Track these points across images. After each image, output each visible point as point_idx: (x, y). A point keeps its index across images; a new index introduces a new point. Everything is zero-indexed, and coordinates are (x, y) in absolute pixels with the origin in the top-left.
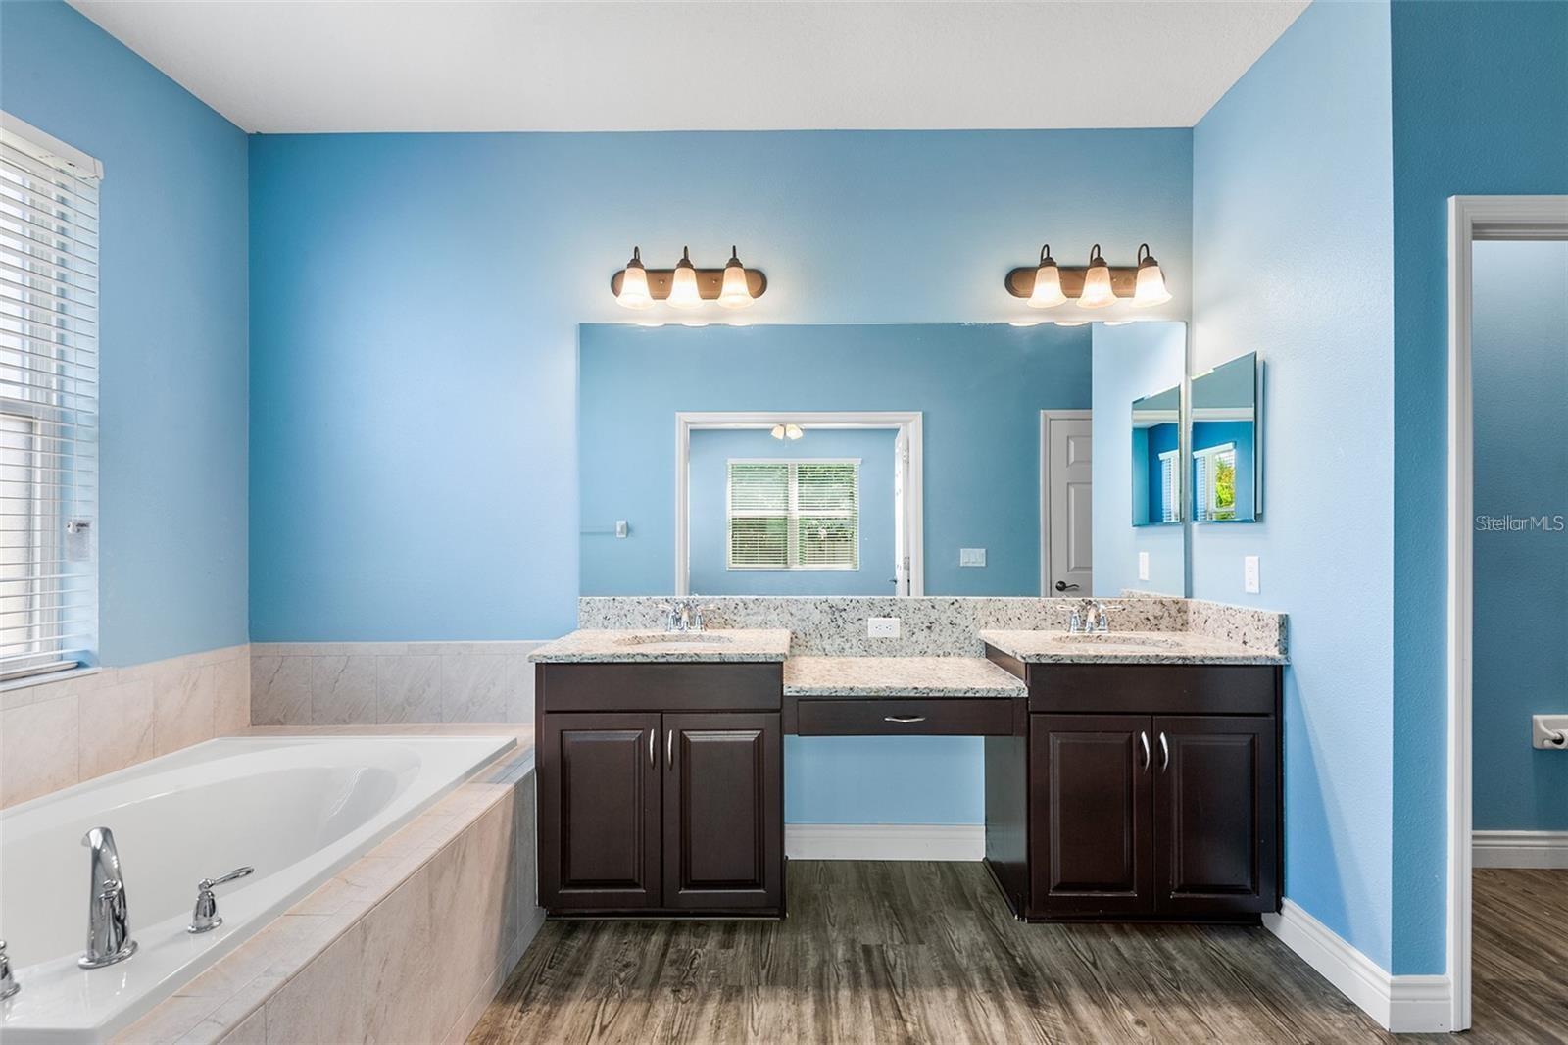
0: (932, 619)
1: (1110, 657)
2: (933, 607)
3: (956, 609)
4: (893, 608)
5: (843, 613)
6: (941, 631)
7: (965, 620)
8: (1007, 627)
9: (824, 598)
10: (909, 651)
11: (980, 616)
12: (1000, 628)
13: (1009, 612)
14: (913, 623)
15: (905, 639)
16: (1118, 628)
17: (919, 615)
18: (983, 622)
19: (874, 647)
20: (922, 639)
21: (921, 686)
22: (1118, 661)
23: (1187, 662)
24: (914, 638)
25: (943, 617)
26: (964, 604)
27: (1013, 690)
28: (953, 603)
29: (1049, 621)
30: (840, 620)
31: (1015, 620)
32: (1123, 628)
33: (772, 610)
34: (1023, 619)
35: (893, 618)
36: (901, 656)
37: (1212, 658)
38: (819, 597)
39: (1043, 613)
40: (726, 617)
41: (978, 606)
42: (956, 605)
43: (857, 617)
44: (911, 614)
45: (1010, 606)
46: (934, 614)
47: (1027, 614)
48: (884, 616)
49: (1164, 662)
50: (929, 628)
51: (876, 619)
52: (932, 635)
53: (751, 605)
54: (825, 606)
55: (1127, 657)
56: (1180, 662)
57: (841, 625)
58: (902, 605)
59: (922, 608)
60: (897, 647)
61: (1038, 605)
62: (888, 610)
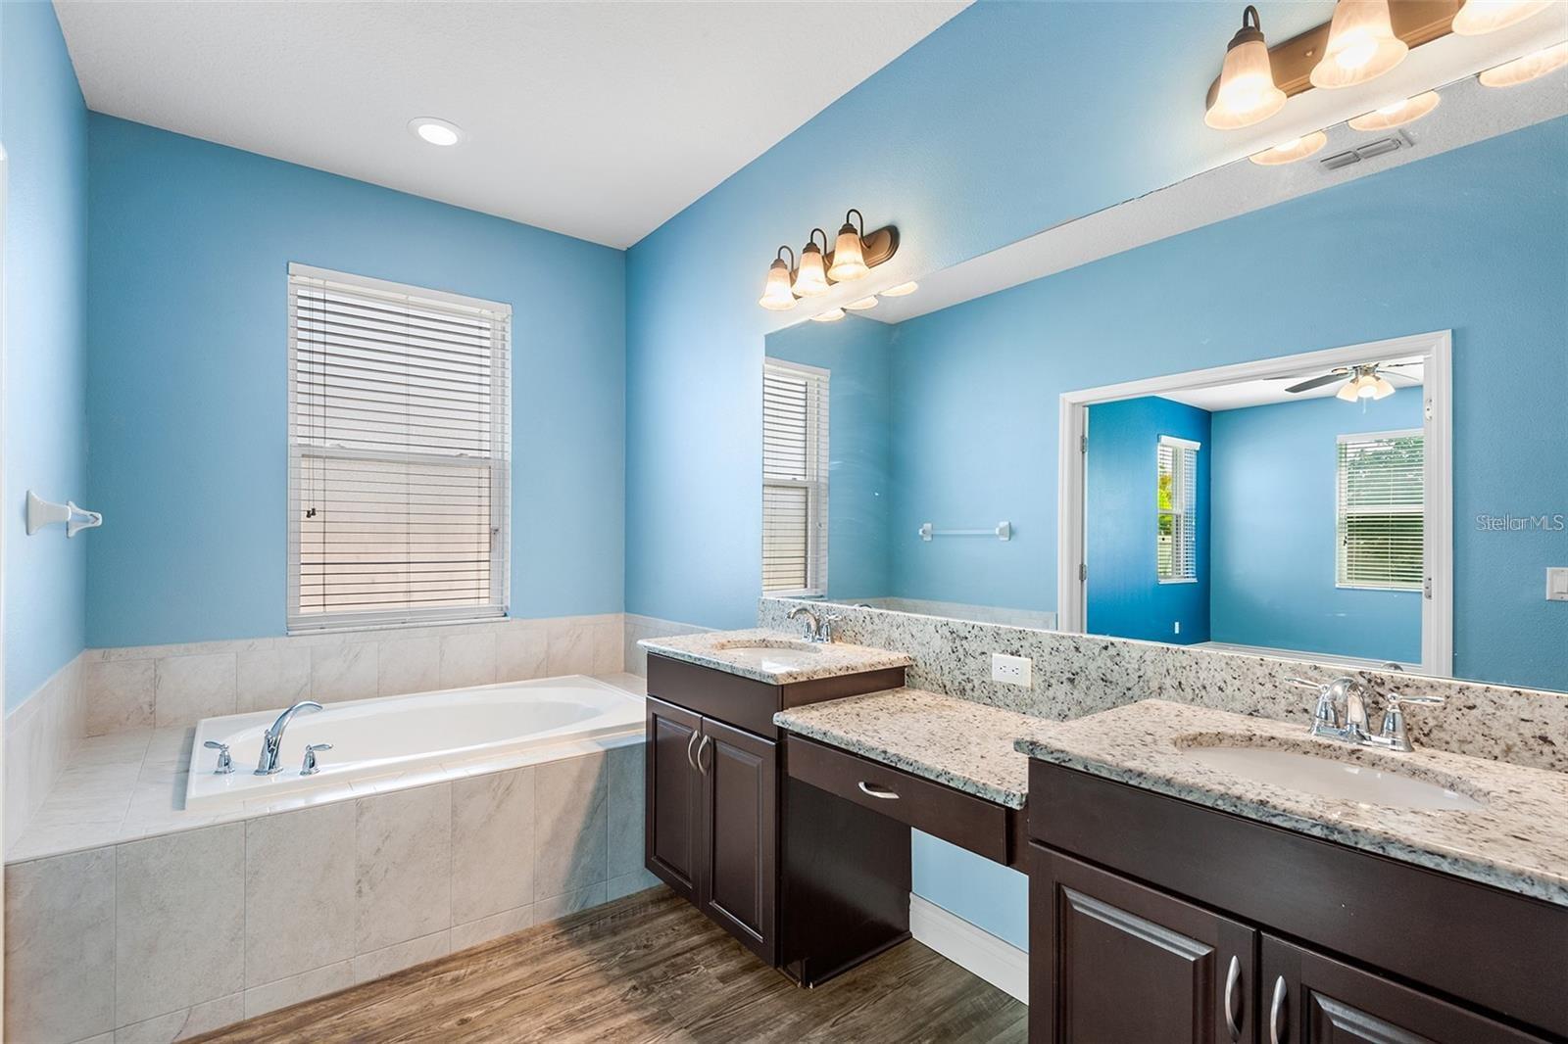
0: (1076, 668)
1: (1157, 780)
2: (1077, 649)
3: (1112, 658)
4: (1022, 643)
5: (964, 642)
6: (1088, 688)
7: (1125, 678)
8: (1199, 700)
9: (944, 619)
10: (1044, 709)
11: (1149, 674)
12: (1184, 699)
13: (1202, 675)
14: (1049, 669)
15: (1039, 691)
16: (1454, 746)
17: (1057, 659)
18: (1154, 685)
19: (999, 694)
20: (1061, 697)
21: (892, 750)
22: (1172, 793)
23: (1336, 837)
24: (1051, 693)
25: (1092, 666)
26: (1124, 651)
27: (998, 792)
28: (1106, 648)
29: (1282, 705)
30: (961, 650)
31: (1213, 691)
32: (1466, 747)
33: (895, 628)
34: (1229, 691)
35: (1023, 659)
36: (1033, 714)
37: (1411, 848)
38: (939, 618)
39: (1269, 686)
40: (856, 630)
41: (1145, 657)
42: (1112, 651)
43: (980, 651)
44: (1047, 656)
45: (1204, 665)
46: (1078, 661)
47: (1237, 683)
48: (1012, 654)
49: (1275, 821)
50: (1071, 681)
51: (1002, 655)
52: (1076, 693)
53: (876, 620)
54: (945, 631)
55: (1190, 789)
56: (1317, 832)
57: (962, 657)
58: (1034, 641)
59: (1061, 648)
60: (1028, 701)
61: (1260, 672)
62: (1016, 645)
